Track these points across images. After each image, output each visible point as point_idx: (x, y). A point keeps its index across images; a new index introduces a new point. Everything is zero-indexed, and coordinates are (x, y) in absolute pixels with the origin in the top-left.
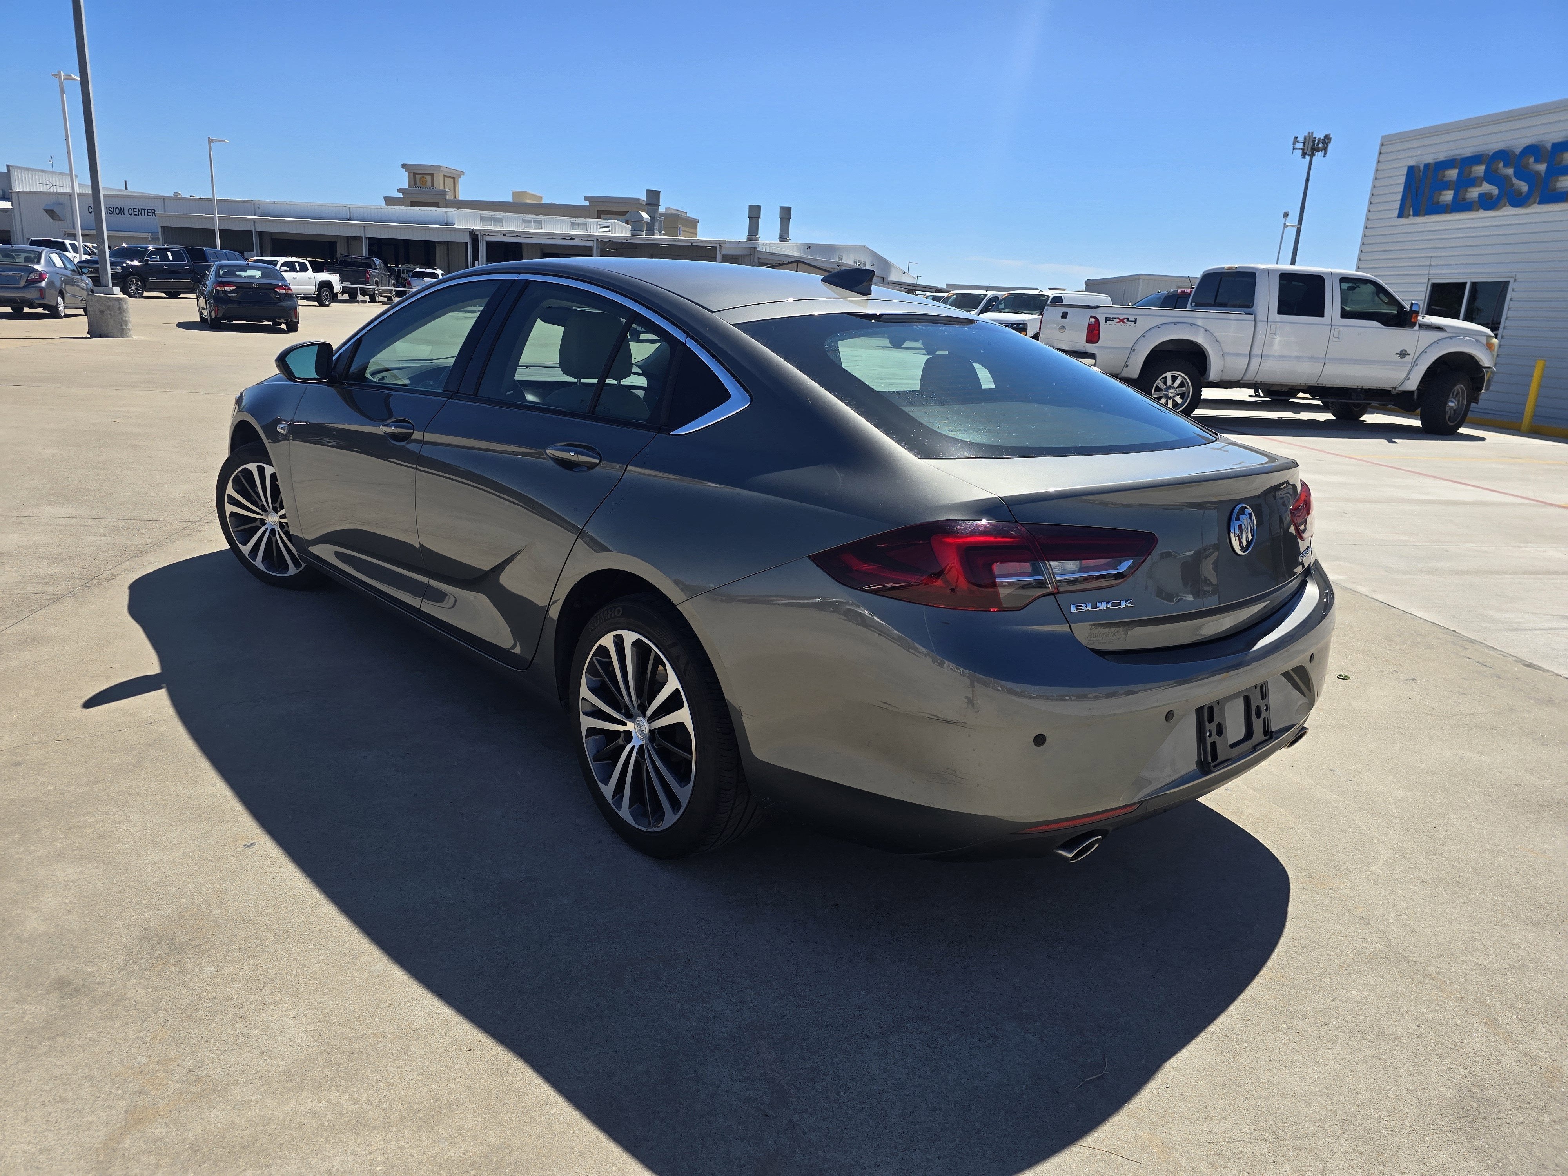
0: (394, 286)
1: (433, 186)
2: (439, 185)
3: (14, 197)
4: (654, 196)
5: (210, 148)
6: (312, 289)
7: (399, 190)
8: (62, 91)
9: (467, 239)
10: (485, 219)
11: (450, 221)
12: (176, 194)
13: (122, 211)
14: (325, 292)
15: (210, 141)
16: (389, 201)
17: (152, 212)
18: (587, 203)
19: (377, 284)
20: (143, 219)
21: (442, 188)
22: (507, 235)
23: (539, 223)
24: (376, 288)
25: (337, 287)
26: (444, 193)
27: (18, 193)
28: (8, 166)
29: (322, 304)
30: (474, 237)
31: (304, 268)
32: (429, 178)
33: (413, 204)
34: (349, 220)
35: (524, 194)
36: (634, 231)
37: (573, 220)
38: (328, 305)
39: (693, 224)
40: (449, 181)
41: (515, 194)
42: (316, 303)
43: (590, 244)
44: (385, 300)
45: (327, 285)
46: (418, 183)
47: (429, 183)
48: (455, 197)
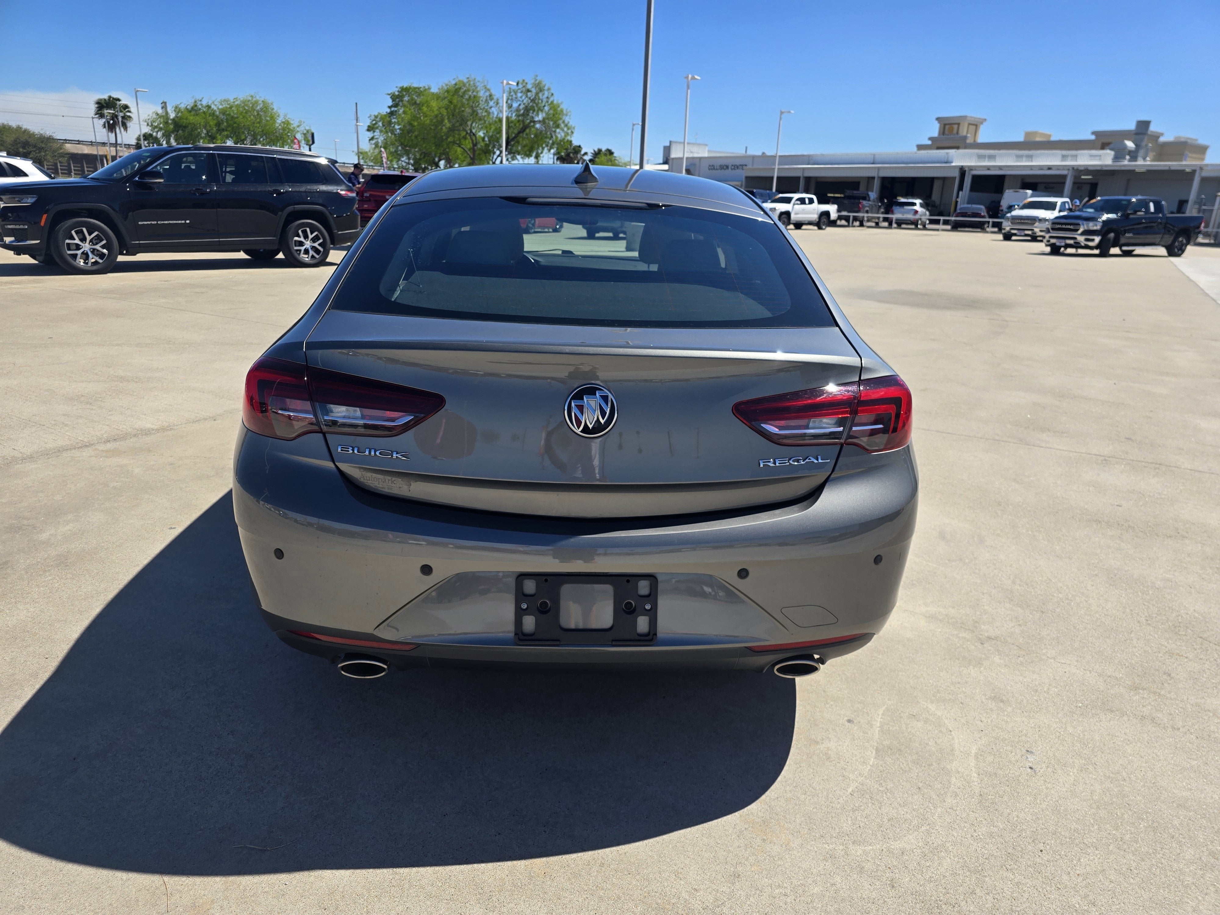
0: (883, 213)
1: (958, 133)
2: (963, 131)
3: (670, 162)
4: (1143, 126)
5: (781, 119)
6: (815, 217)
7: (930, 139)
8: (688, 88)
9: (956, 174)
10: (981, 157)
11: (950, 160)
12: (763, 153)
13: (727, 167)
14: (824, 219)
15: (782, 113)
16: (920, 147)
17: (742, 166)
18: (1093, 137)
19: (867, 212)
20: (738, 172)
21: (965, 134)
22: (991, 168)
23: (1030, 157)
24: (866, 215)
25: (834, 216)
26: (965, 138)
27: (673, 159)
28: (671, 142)
29: (820, 228)
30: (963, 171)
31: (811, 201)
32: (956, 127)
33: (938, 148)
34: (873, 163)
35: (1035, 133)
36: (1118, 157)
37: (1065, 152)
38: (824, 229)
39: (1202, 150)
40: (972, 128)
41: (1027, 134)
42: (816, 228)
43: (1064, 172)
44: (873, 224)
45: (827, 214)
46: (946, 132)
47: (955, 131)
48: (975, 141)
